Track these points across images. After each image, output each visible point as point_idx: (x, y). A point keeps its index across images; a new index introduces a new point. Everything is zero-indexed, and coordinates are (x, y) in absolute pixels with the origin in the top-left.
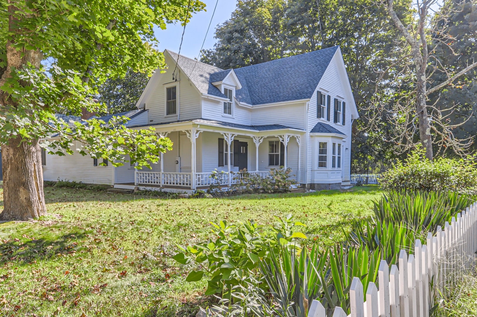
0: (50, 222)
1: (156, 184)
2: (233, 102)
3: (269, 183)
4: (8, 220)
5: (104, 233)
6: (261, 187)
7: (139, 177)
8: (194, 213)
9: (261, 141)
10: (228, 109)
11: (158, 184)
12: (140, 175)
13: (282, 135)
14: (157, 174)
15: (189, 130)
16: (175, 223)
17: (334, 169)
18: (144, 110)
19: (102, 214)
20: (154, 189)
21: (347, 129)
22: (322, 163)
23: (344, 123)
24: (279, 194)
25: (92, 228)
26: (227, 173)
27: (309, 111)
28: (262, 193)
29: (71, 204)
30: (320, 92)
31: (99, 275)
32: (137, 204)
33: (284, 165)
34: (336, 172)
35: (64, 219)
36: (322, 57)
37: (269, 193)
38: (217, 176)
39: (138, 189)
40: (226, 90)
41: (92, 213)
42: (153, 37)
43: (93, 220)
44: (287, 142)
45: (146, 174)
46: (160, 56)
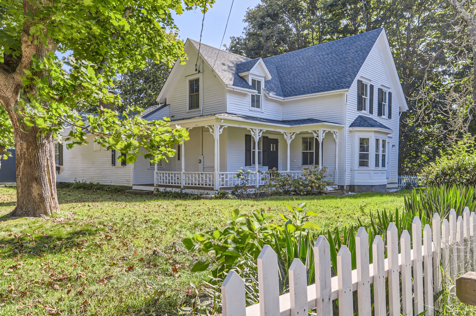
0: (62, 219)
1: (176, 185)
2: (262, 94)
3: (301, 183)
4: (21, 216)
5: (116, 230)
6: (292, 189)
7: (159, 178)
8: (213, 213)
9: (293, 137)
10: (256, 102)
11: (179, 185)
12: (159, 175)
13: (316, 130)
14: (178, 174)
15: (212, 125)
16: (192, 223)
17: (377, 169)
18: (165, 105)
19: (116, 213)
20: (174, 190)
21: (394, 124)
22: (363, 161)
23: (390, 117)
24: (313, 196)
25: (104, 225)
26: (254, 172)
27: (347, 103)
28: (294, 195)
29: (87, 204)
30: (362, 81)
31: (106, 269)
32: (153, 204)
33: (318, 165)
34: (380, 172)
35: (76, 217)
36: (363, 42)
37: (301, 195)
38: (243, 176)
39: (158, 190)
40: (253, 81)
41: (105, 212)
42: (173, 25)
43: (106, 219)
44: (322, 138)
45: (166, 174)
46: (179, 45)
